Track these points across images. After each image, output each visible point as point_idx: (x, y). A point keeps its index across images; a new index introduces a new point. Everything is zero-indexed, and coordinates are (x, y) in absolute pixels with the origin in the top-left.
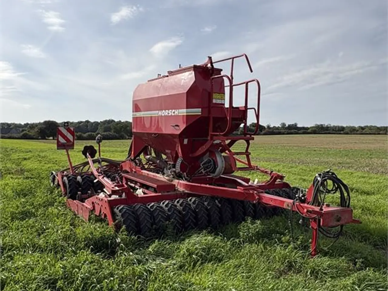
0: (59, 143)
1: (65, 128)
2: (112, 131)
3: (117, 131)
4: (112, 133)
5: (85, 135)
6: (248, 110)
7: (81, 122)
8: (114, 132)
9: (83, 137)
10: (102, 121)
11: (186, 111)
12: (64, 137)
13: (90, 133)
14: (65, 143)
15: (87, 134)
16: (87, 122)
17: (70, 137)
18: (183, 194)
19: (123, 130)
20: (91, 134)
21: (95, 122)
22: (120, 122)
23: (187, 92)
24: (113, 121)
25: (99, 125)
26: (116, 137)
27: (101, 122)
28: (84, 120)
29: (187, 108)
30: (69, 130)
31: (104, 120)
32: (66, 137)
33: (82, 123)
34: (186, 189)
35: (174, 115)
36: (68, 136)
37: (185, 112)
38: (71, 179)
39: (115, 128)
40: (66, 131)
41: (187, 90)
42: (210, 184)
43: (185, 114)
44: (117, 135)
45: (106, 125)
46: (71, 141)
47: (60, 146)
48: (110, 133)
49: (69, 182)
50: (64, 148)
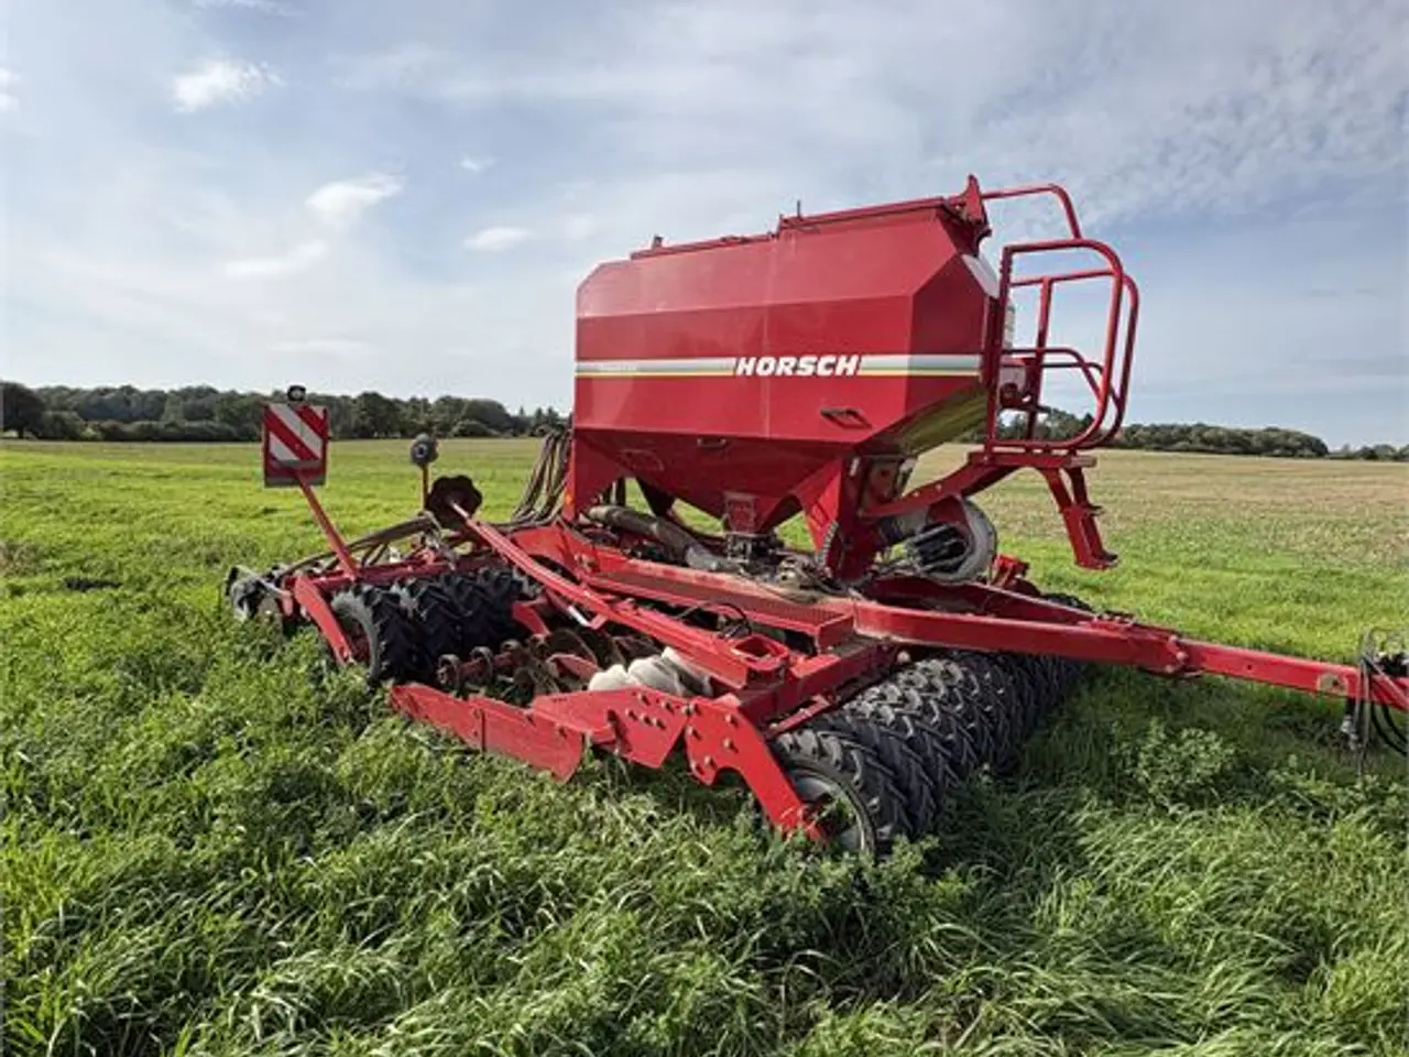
0: (274, 464)
1: (292, 408)
2: (217, 418)
3: (230, 418)
4: (216, 423)
5: (129, 428)
6: (1046, 371)
7: (107, 391)
8: (224, 420)
9: (123, 433)
10: (177, 388)
11: (910, 361)
12: (290, 440)
13: (146, 423)
14: (295, 462)
15: (138, 423)
16: (129, 390)
17: (312, 441)
18: (885, 648)
19: (249, 415)
20: (150, 426)
21: (152, 393)
22: (232, 397)
23: (918, 296)
24: (212, 391)
25: (168, 402)
26: (229, 433)
27: (173, 392)
28: (117, 386)
29: (912, 351)
30: (306, 415)
31: (185, 385)
32: (298, 441)
33: (112, 395)
34: (895, 631)
35: (833, 376)
36: (304, 440)
37: (906, 364)
38: (380, 604)
39: (225, 411)
40: (298, 420)
41: (916, 289)
42: (999, 616)
43: (905, 373)
44: (233, 429)
45: (190, 402)
46: (313, 457)
47: (276, 474)
48: (211, 423)
49: (375, 618)
50: (290, 480)
